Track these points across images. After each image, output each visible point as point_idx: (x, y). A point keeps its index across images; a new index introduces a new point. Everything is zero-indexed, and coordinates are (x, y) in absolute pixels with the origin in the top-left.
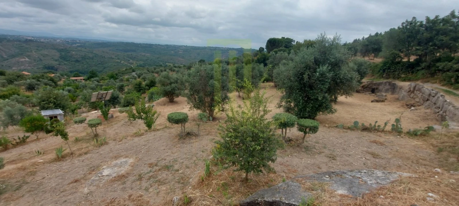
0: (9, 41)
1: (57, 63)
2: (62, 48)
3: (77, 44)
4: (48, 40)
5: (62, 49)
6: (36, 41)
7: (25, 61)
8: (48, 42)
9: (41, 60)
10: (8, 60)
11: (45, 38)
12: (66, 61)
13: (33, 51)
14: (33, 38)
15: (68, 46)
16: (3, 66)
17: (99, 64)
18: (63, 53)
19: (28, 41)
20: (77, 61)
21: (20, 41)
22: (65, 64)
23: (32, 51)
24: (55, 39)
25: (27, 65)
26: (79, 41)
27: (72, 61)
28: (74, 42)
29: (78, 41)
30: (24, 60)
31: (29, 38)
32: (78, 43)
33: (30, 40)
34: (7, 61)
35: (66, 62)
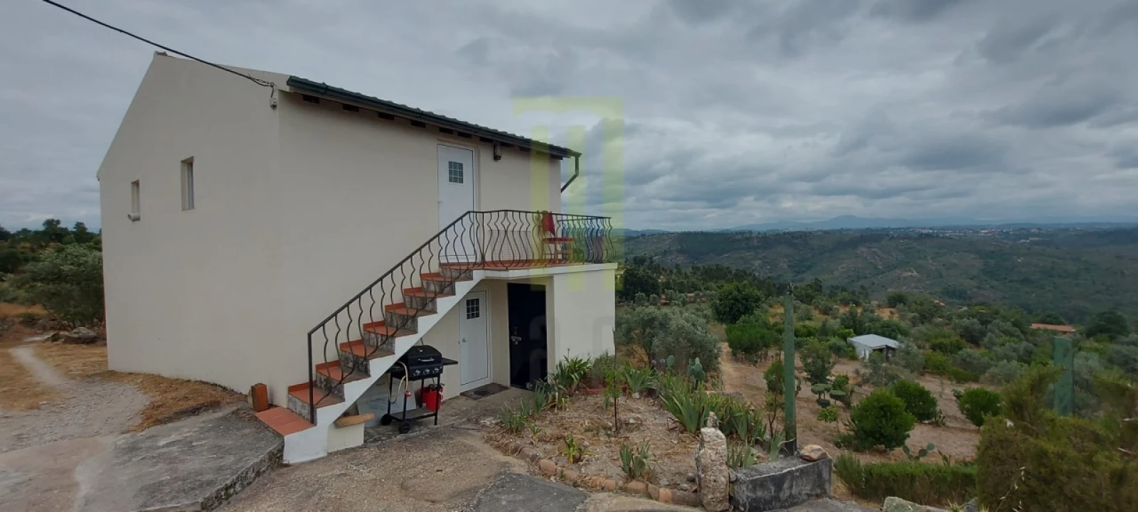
0: (892, 238)
1: (974, 283)
2: (992, 249)
3: (1031, 239)
4: (959, 232)
5: (992, 252)
6: (937, 236)
7: (911, 276)
8: (960, 237)
9: (941, 276)
10: (883, 273)
11: (954, 229)
12: (997, 280)
13: (929, 258)
14: (931, 231)
15: (1007, 244)
16: (873, 284)
17: (1098, 292)
18: (992, 262)
19: (922, 237)
20: (1026, 281)
21: (909, 238)
22: (992, 287)
23: (926, 257)
24: (976, 230)
25: (913, 285)
26: (1040, 229)
27: (1011, 281)
28: (1023, 232)
29: (1033, 231)
30: (910, 274)
31: (924, 231)
32: (1034, 235)
33: (927, 235)
34: (881, 276)
35: (995, 283)
